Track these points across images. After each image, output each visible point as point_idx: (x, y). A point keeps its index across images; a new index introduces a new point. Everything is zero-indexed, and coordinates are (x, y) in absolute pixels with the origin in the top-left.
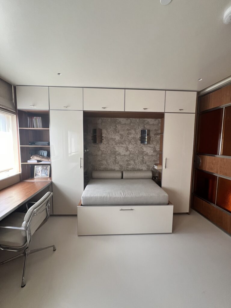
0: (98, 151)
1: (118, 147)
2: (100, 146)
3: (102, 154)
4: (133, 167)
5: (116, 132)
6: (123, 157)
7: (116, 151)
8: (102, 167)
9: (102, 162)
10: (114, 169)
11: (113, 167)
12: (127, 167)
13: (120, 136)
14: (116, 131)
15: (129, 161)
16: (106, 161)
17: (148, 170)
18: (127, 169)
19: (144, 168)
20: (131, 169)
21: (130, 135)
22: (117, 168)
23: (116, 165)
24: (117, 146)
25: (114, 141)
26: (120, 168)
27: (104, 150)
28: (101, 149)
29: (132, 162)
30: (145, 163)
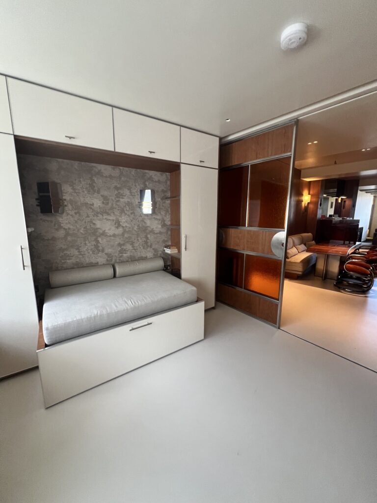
0: (57, 230)
1: (100, 220)
2: (61, 219)
3: (67, 234)
4: (132, 254)
5: (94, 191)
6: (112, 238)
7: (97, 229)
8: (68, 261)
9: (69, 253)
10: (96, 262)
11: (93, 260)
12: (121, 256)
13: (102, 198)
14: (92, 189)
15: (123, 245)
16: (78, 249)
17: (155, 257)
18: (121, 259)
19: (150, 255)
20: (127, 259)
21: (122, 198)
22: (101, 259)
23: (99, 255)
24: (98, 218)
25: (91, 208)
26: (107, 260)
27: (72, 227)
28: (62, 225)
29: (129, 247)
30: (151, 246)
